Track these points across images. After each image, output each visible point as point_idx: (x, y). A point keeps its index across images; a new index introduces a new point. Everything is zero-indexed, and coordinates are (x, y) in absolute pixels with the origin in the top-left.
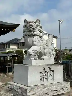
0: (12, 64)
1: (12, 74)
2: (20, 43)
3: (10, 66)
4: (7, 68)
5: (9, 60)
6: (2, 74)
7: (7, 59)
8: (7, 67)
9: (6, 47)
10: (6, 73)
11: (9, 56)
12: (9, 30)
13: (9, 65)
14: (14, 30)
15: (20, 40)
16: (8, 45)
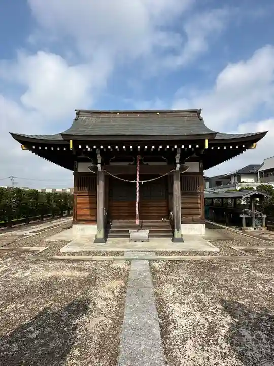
0: (252, 211)
1: (253, 229)
2: (260, 172)
3: (248, 214)
4: (242, 218)
5: (242, 203)
6: (233, 228)
7: (240, 202)
8: (241, 216)
9: (232, 182)
10: (242, 228)
11: (245, 197)
12: (243, 147)
13: (245, 213)
14: (254, 144)
15: (259, 166)
16: (236, 178)
